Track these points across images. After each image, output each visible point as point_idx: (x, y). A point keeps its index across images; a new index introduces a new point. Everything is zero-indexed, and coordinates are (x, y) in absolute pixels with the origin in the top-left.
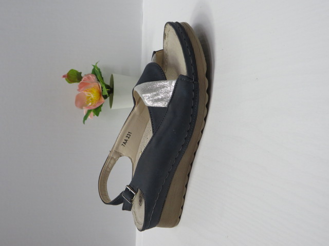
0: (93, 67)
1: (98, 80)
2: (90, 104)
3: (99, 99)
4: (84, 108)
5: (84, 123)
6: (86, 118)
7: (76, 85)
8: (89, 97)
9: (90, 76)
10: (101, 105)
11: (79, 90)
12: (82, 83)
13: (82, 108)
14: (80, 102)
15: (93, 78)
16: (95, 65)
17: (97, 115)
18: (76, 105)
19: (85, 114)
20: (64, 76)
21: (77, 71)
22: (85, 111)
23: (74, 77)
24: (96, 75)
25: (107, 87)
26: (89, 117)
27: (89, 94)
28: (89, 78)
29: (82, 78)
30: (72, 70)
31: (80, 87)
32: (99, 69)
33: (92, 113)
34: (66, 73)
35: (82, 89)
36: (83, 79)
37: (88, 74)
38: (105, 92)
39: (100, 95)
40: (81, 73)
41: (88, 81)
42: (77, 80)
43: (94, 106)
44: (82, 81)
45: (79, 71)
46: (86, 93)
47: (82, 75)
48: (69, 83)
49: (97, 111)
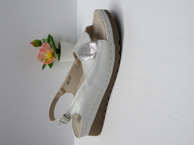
3: (52, 58)
8: (46, 56)
9: (47, 44)
10: (53, 62)
14: (41, 58)
15: (49, 45)
18: (38, 60)
21: (39, 40)
25: (57, 50)
30: (36, 40)
34: (32, 41)
42: (39, 46)
44: (42, 46)
47: (42, 42)
49: (51, 65)
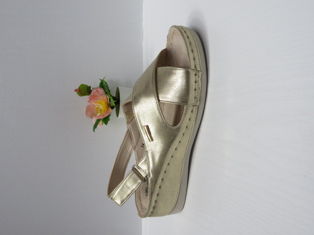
0: (100, 81)
1: (106, 93)
2: (99, 114)
3: (108, 110)
4: (94, 117)
5: (94, 131)
6: (95, 126)
7: (87, 98)
8: (98, 108)
9: (99, 89)
10: (110, 115)
11: (89, 101)
12: (92, 95)
13: (92, 117)
14: (90, 112)
15: (101, 91)
16: (102, 79)
17: (106, 124)
18: (87, 116)
19: (94, 123)
20: (76, 90)
21: (87, 86)
22: (94, 120)
23: (85, 91)
24: (104, 89)
25: (114, 98)
26: (98, 126)
27: (98, 105)
28: (97, 91)
29: (91, 91)
30: (82, 85)
31: (91, 99)
32: (106, 83)
33: (101, 122)
34: (77, 87)
35: (92, 100)
36: (93, 92)
37: (97, 88)
38: (113, 103)
39: (108, 106)
40: (90, 87)
41: (97, 94)
42: (87, 93)
43: (103, 116)
44: (92, 94)
45: (89, 85)
46: (95, 104)
47: (91, 89)
48: (80, 96)
49: (106, 120)
